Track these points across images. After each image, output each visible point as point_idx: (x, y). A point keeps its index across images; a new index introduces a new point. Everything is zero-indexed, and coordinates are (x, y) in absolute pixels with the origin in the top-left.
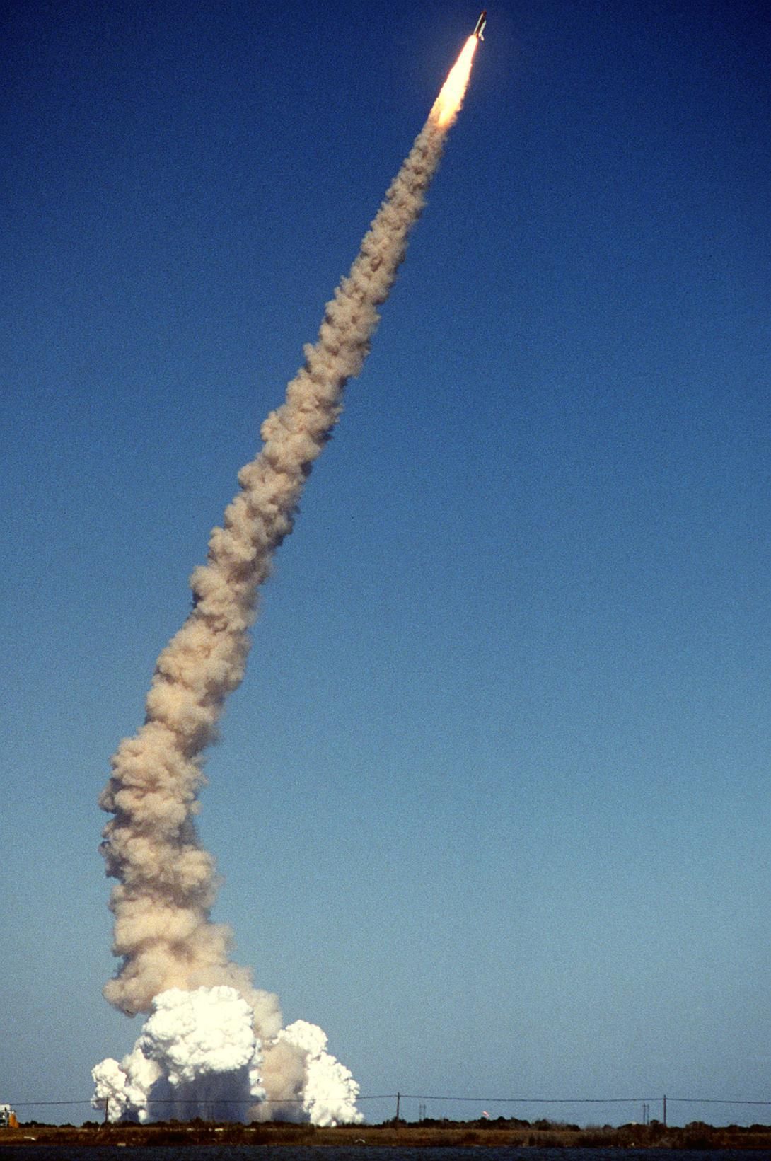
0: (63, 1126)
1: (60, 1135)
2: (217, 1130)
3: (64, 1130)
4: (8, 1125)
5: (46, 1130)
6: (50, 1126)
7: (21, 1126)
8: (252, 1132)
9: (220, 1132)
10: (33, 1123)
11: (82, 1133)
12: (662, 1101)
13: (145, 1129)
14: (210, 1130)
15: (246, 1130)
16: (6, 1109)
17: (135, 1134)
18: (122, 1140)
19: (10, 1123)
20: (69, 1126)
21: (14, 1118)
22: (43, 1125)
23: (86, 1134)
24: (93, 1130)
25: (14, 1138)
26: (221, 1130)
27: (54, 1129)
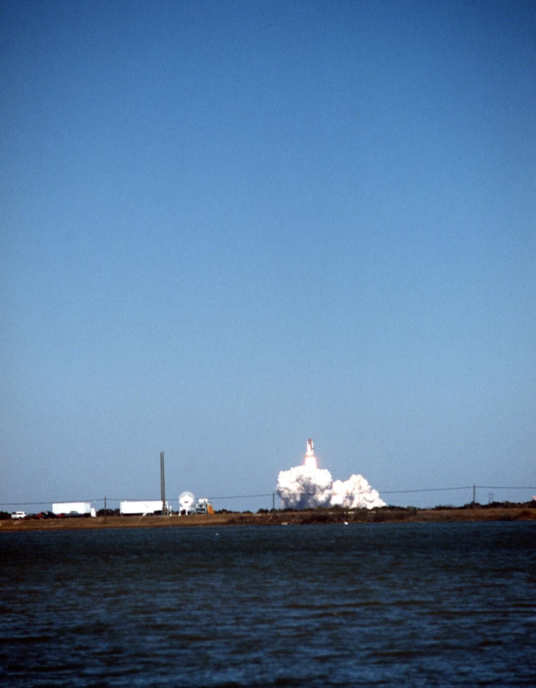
0: (244, 513)
1: (242, 518)
2: (349, 513)
3: (244, 515)
4: (207, 512)
5: (233, 515)
6: (235, 513)
7: (216, 513)
8: (374, 514)
9: (352, 514)
10: (224, 510)
11: (257, 517)
13: (301, 513)
14: (345, 513)
15: (369, 512)
16: (205, 502)
17: (293, 516)
18: (285, 521)
19: (209, 511)
20: (248, 512)
21: (211, 507)
22: (230, 512)
23: (261, 518)
24: (264, 515)
25: (211, 521)
26: (353, 512)
27: (237, 514)
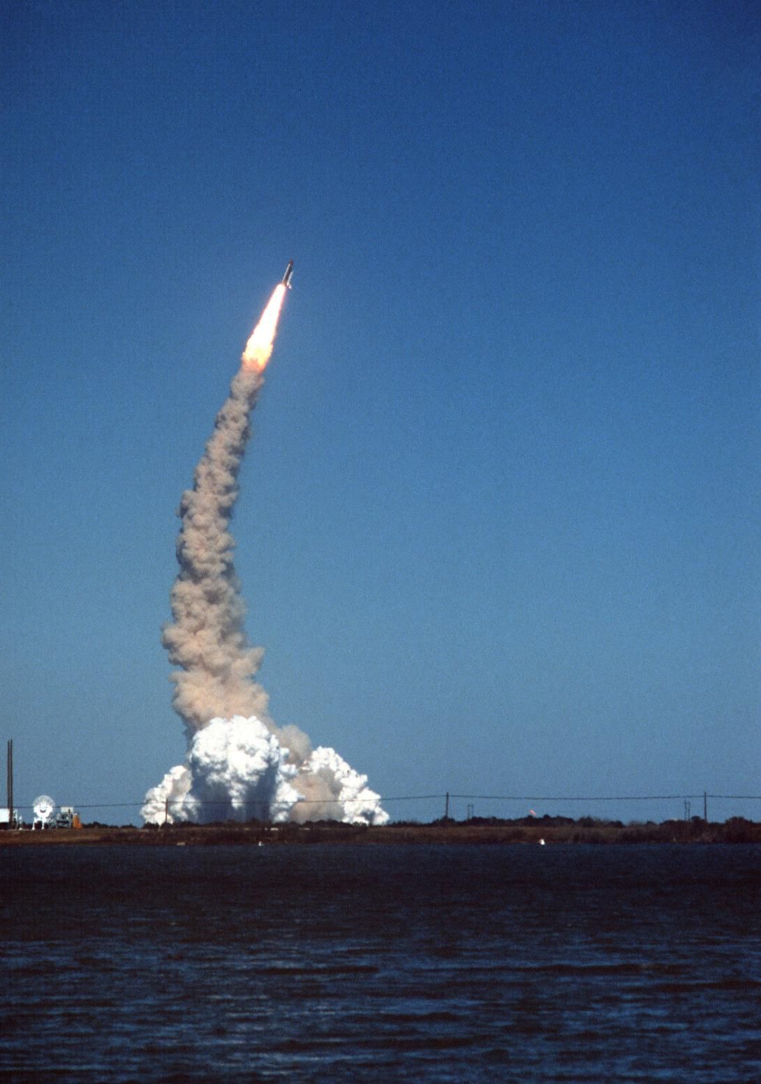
0: (124, 827)
1: (121, 835)
2: (273, 829)
3: (125, 831)
4: (72, 827)
5: (109, 831)
6: (112, 827)
7: (85, 826)
8: (306, 831)
9: (275, 831)
10: (96, 824)
11: (142, 833)
12: (703, 799)
13: (204, 829)
14: (266, 829)
15: (301, 829)
16: (69, 811)
17: (193, 834)
18: (182, 840)
19: (74, 825)
20: (131, 827)
21: (78, 819)
22: (105, 826)
23: (146, 834)
24: (153, 831)
25: (78, 838)
26: (277, 829)
27: (114, 830)
